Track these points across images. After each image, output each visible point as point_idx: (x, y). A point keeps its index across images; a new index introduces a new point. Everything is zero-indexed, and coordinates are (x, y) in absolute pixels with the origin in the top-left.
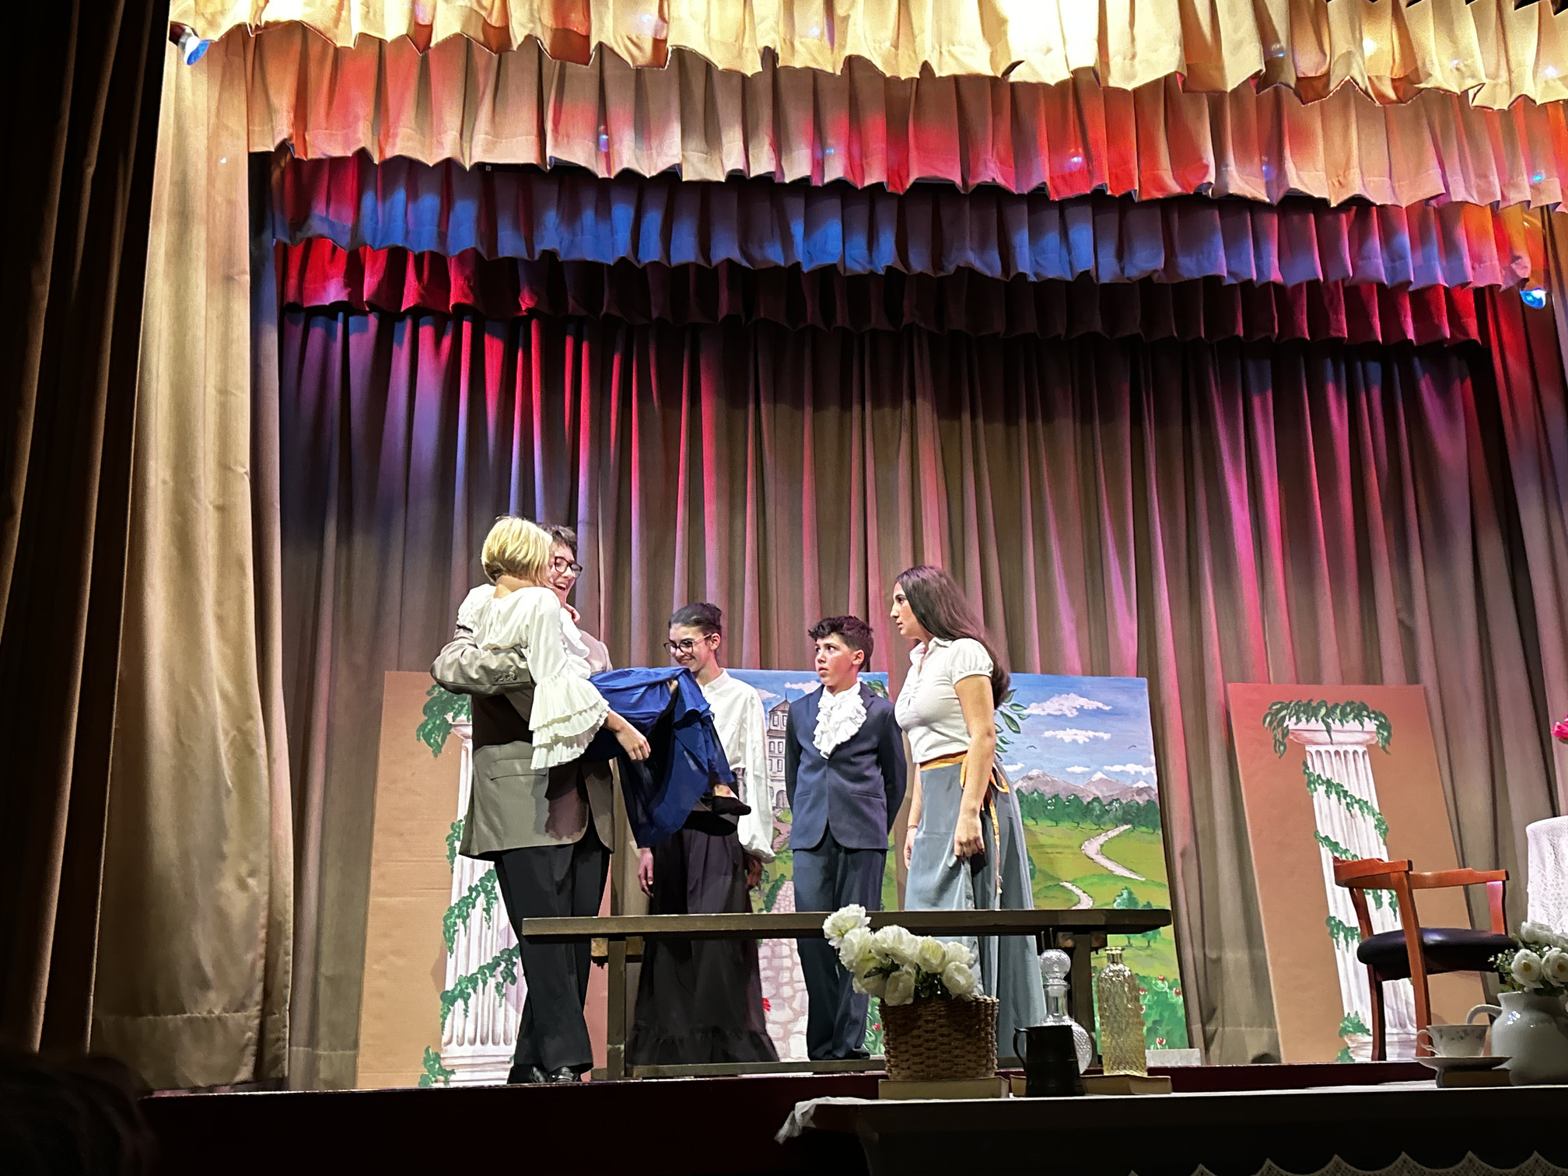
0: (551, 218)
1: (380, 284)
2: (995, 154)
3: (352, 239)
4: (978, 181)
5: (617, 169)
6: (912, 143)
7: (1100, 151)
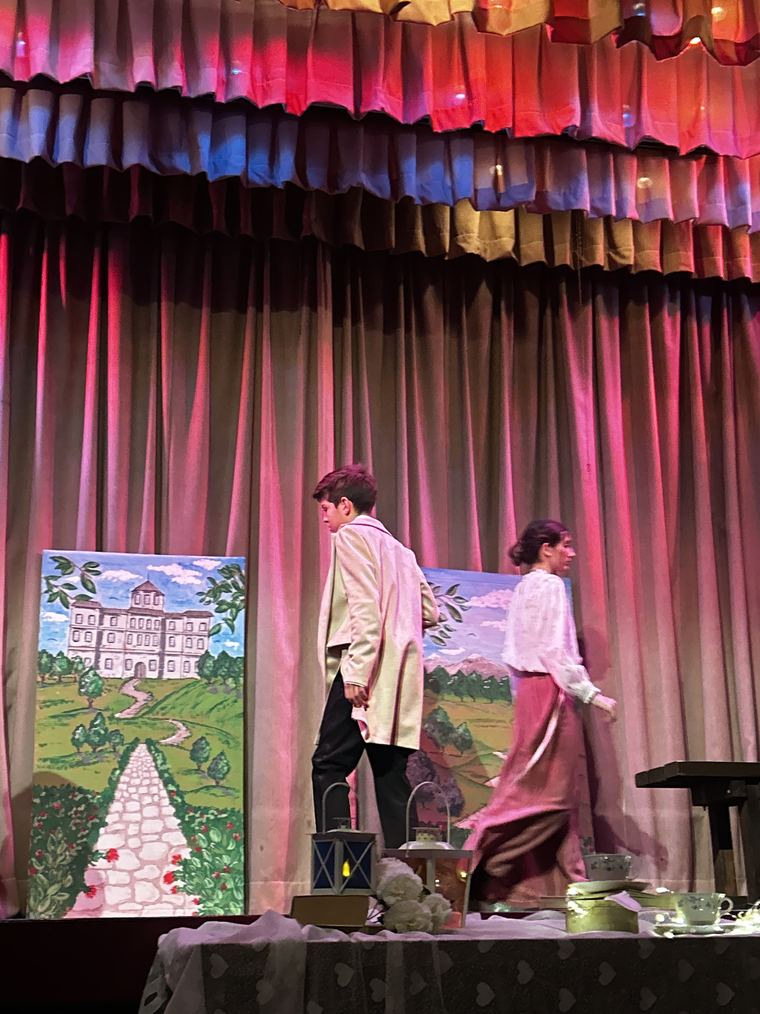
2: (386, 86)
4: (369, 109)
5: (33, 73)
6: (310, 70)
7: (480, 89)
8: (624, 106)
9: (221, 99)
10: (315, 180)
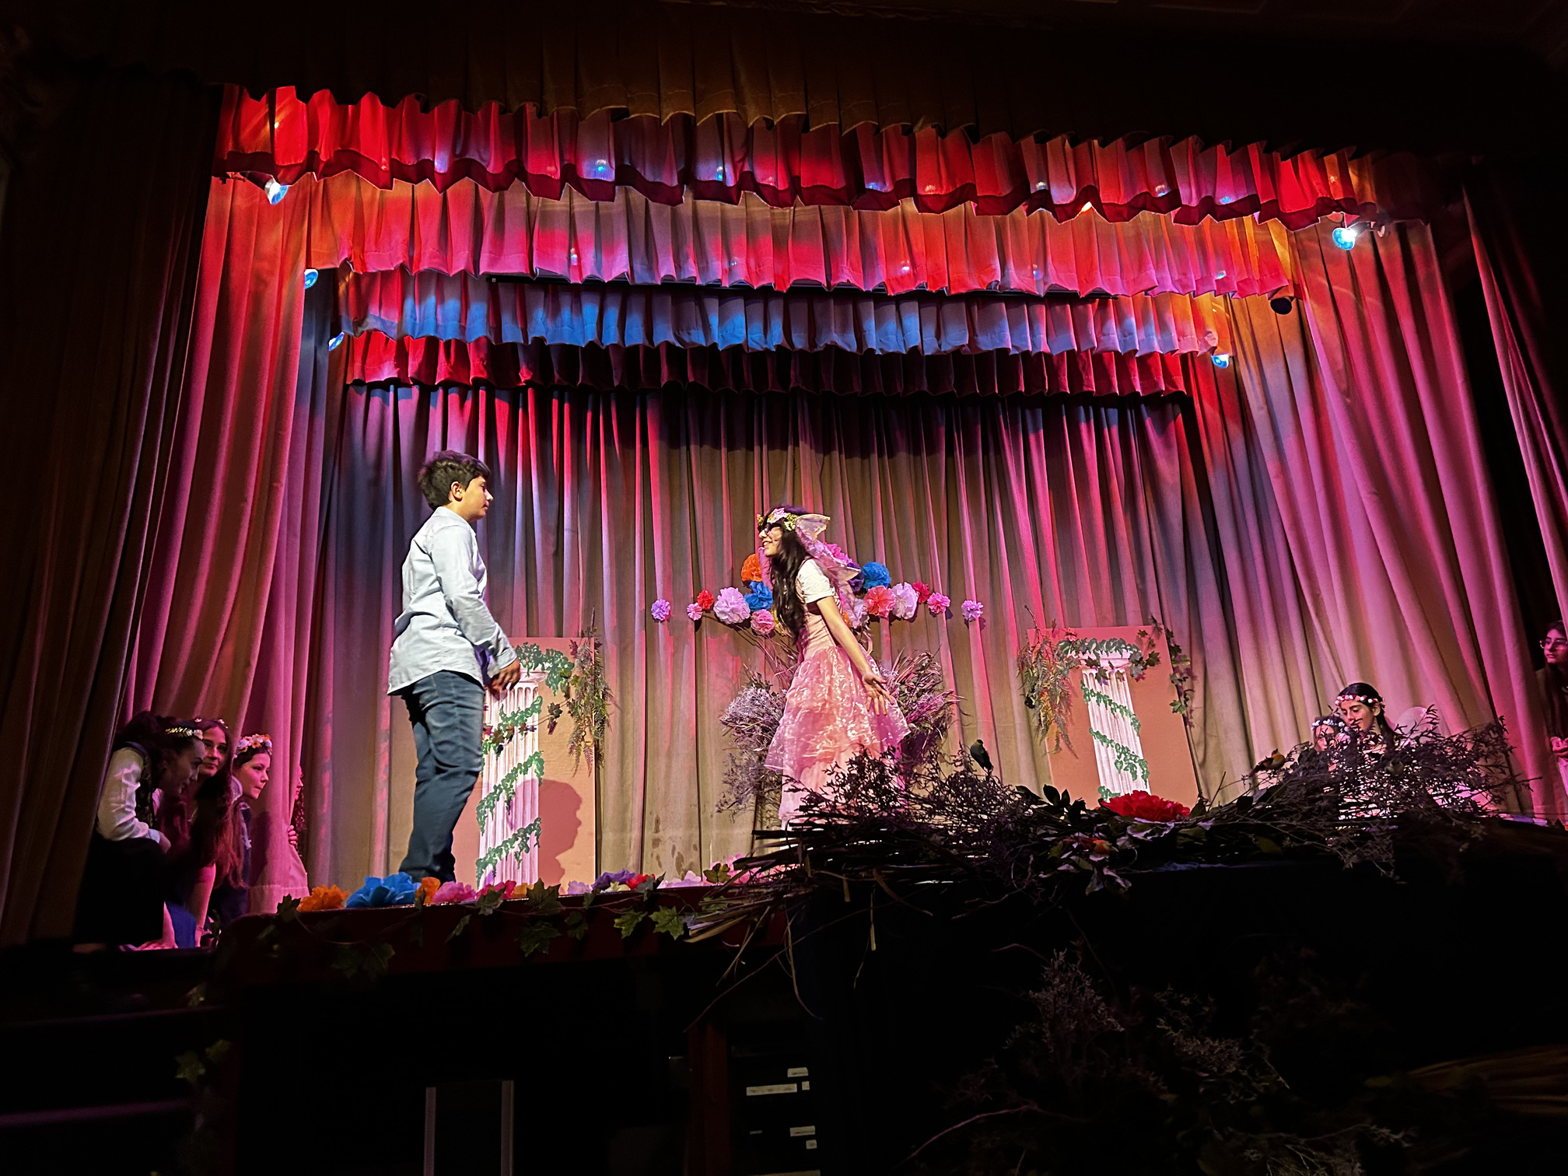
0: (539, 315)
1: (420, 366)
2: (849, 263)
3: (398, 333)
4: (837, 282)
5: (584, 277)
6: (791, 256)
7: (921, 261)
8: (1035, 266)
9: (726, 284)
10: (799, 342)
